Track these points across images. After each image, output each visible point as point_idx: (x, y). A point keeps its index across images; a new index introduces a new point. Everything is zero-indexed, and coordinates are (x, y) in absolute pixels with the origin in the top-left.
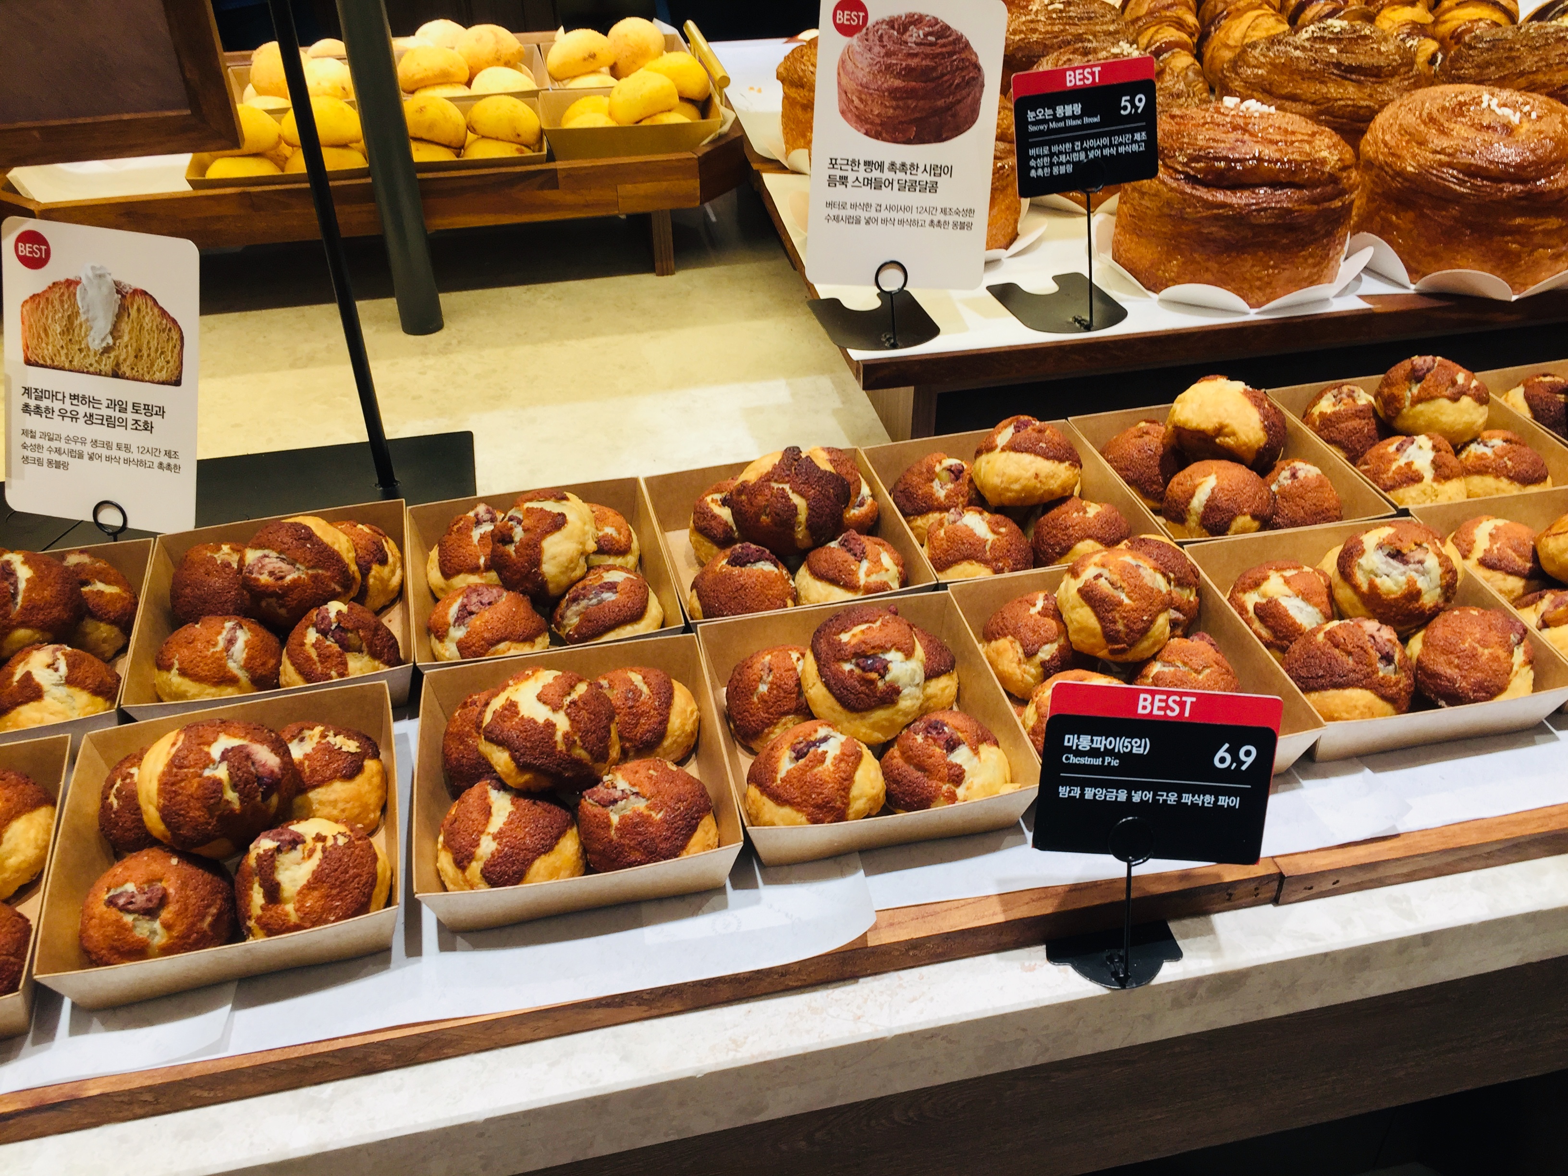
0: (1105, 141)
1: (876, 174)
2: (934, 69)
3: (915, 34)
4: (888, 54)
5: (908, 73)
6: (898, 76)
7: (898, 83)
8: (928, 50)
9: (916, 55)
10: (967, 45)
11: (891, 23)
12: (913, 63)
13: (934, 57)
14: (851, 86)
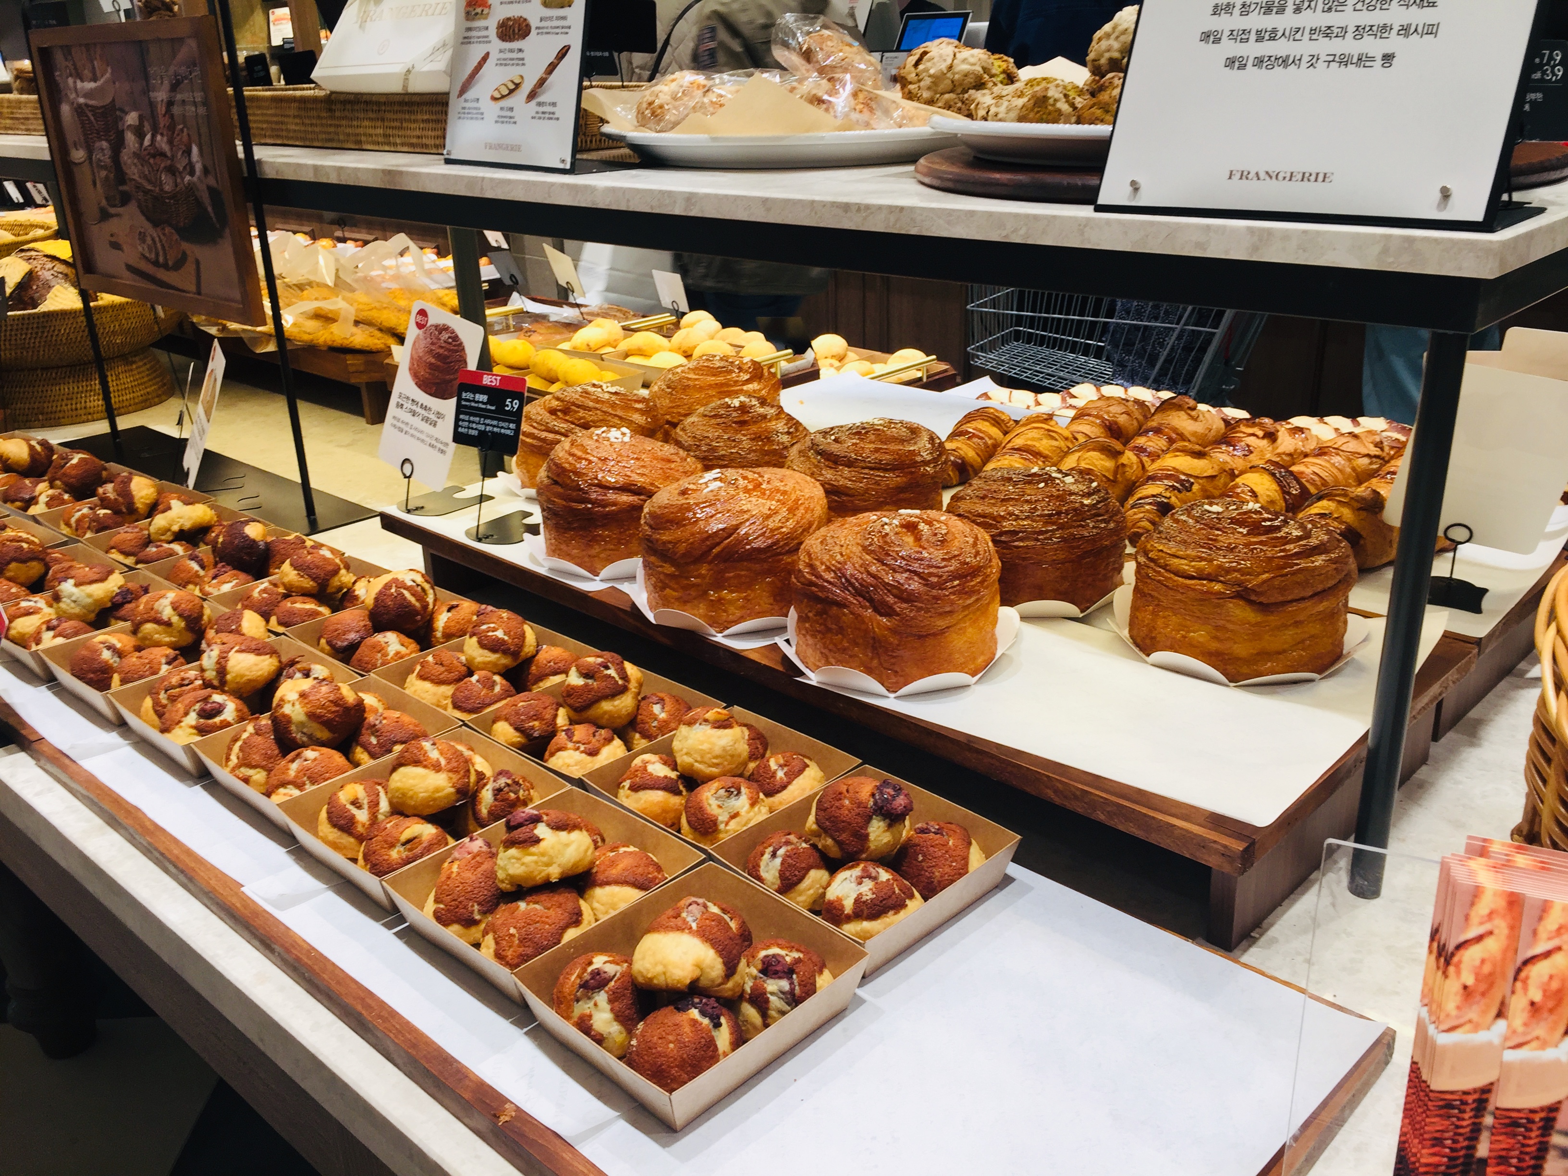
0: (495, 423)
1: (414, 408)
2: (449, 357)
3: (445, 336)
4: (432, 344)
5: (438, 356)
6: (434, 357)
7: (433, 361)
8: (448, 346)
9: (442, 347)
10: (463, 349)
11: (436, 327)
12: (441, 351)
13: (450, 350)
14: (415, 356)
